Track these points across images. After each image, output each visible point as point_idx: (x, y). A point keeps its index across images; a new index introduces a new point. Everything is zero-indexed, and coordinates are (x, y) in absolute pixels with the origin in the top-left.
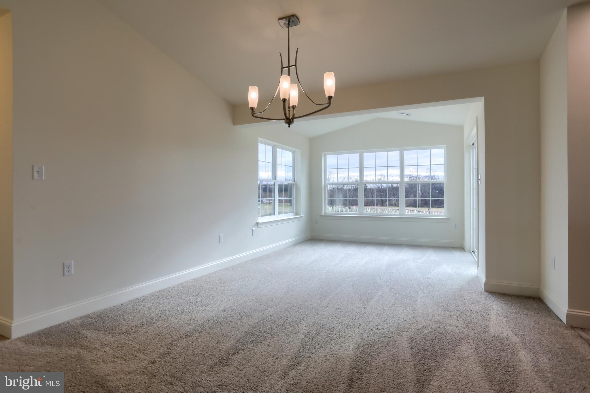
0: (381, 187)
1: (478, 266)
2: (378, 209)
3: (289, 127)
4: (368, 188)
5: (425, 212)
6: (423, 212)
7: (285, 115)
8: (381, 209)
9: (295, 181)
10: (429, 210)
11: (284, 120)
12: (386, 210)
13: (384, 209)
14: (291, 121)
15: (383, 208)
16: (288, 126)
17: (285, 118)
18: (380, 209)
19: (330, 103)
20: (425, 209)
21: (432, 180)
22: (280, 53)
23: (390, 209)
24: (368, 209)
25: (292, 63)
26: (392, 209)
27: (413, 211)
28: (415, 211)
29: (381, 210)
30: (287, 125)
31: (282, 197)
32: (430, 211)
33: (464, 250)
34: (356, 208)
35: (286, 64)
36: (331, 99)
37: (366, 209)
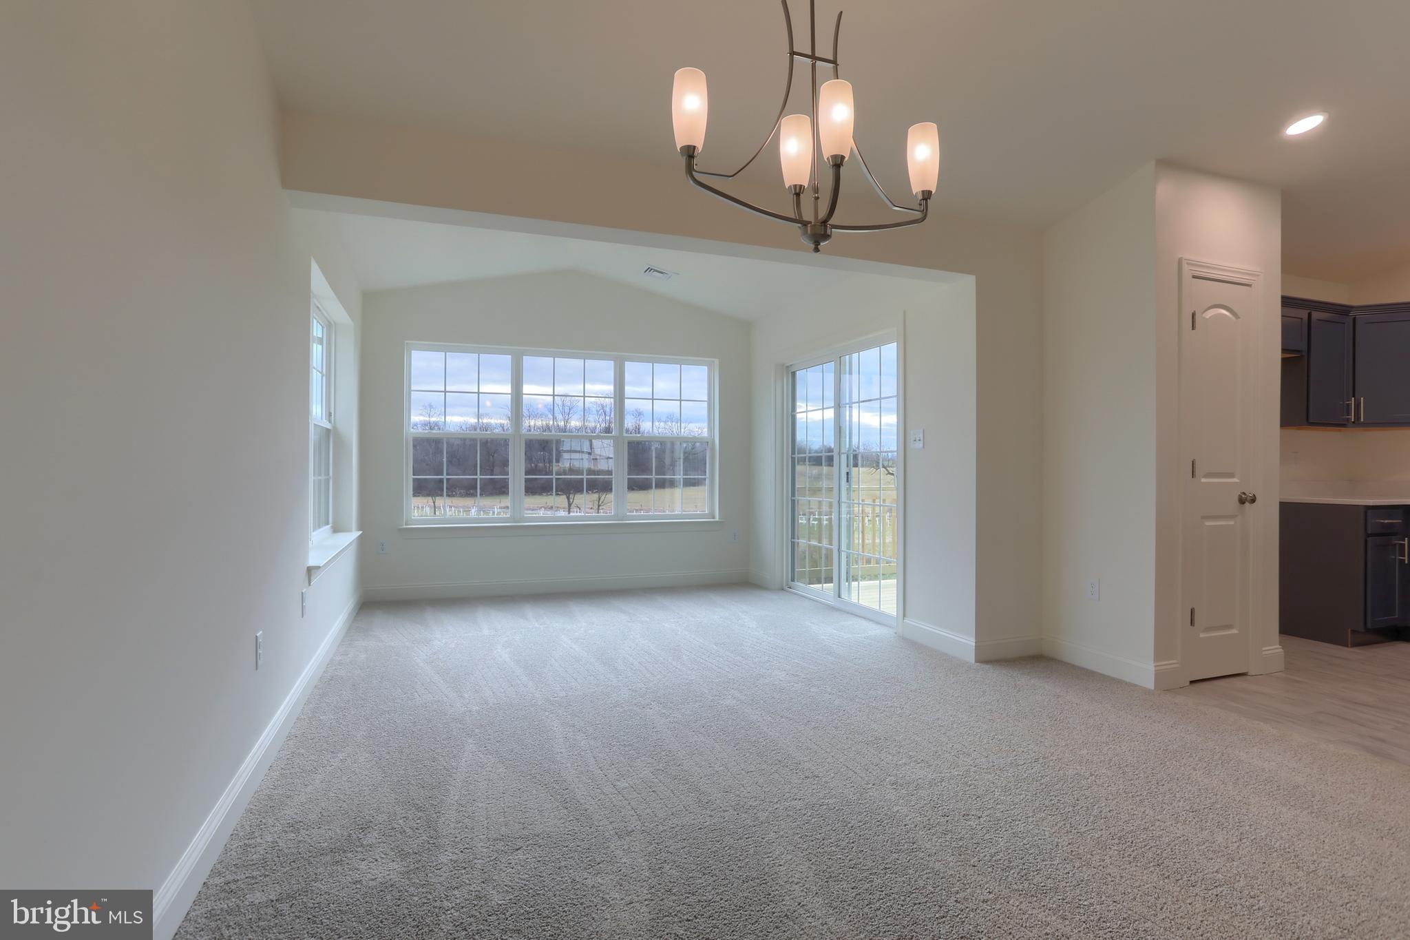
9: (331, 422)
10: (434, 503)
16: (813, 246)
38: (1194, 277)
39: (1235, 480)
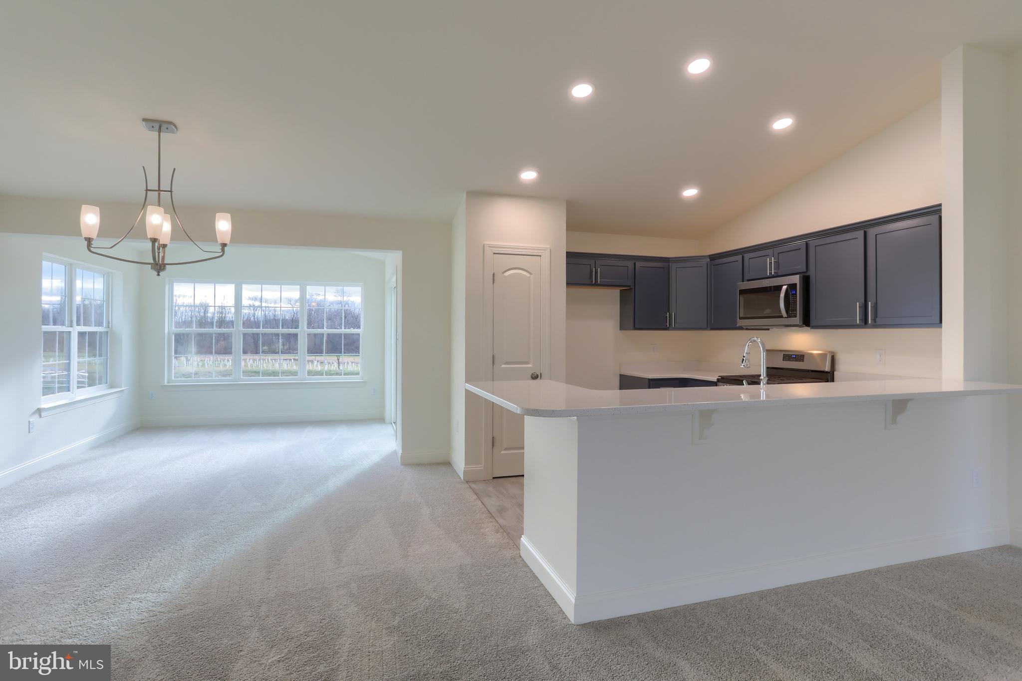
0: (254, 319)
1: (396, 439)
2: (248, 360)
3: (158, 275)
4: (227, 319)
5: (333, 363)
6: (328, 363)
7: (154, 259)
8: (254, 360)
9: (109, 327)
10: (338, 360)
11: (150, 265)
12: (263, 362)
13: (260, 360)
14: (162, 268)
15: (257, 357)
17: (153, 262)
18: (251, 360)
19: (223, 250)
20: (333, 358)
21: (345, 329)
22: (143, 167)
23: (271, 360)
24: (228, 361)
25: (165, 186)
26: (275, 360)
27: (312, 362)
28: (316, 362)
29: (254, 362)
30: (156, 273)
31: (84, 357)
32: (340, 361)
33: (384, 421)
34: (203, 359)
35: (153, 185)
36: (226, 248)
37: (224, 360)
38: (494, 254)
39: (530, 366)
